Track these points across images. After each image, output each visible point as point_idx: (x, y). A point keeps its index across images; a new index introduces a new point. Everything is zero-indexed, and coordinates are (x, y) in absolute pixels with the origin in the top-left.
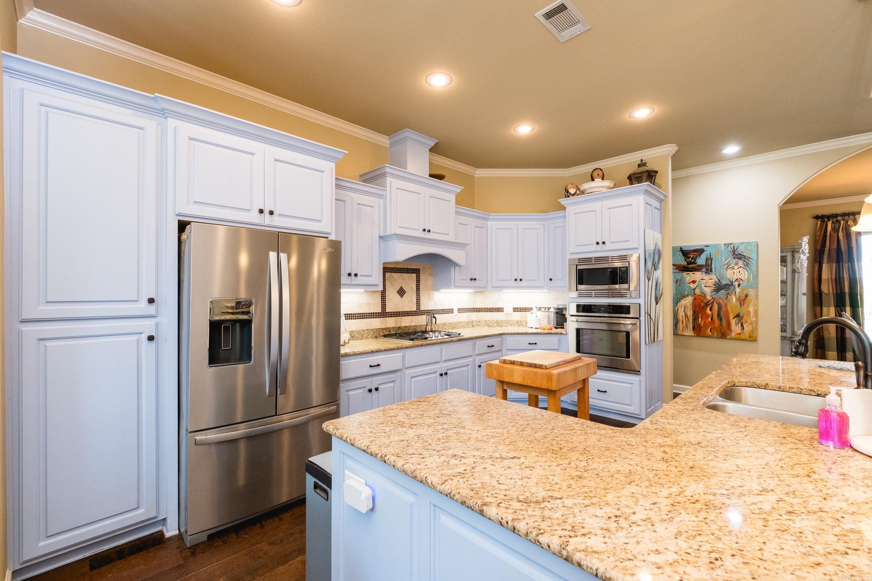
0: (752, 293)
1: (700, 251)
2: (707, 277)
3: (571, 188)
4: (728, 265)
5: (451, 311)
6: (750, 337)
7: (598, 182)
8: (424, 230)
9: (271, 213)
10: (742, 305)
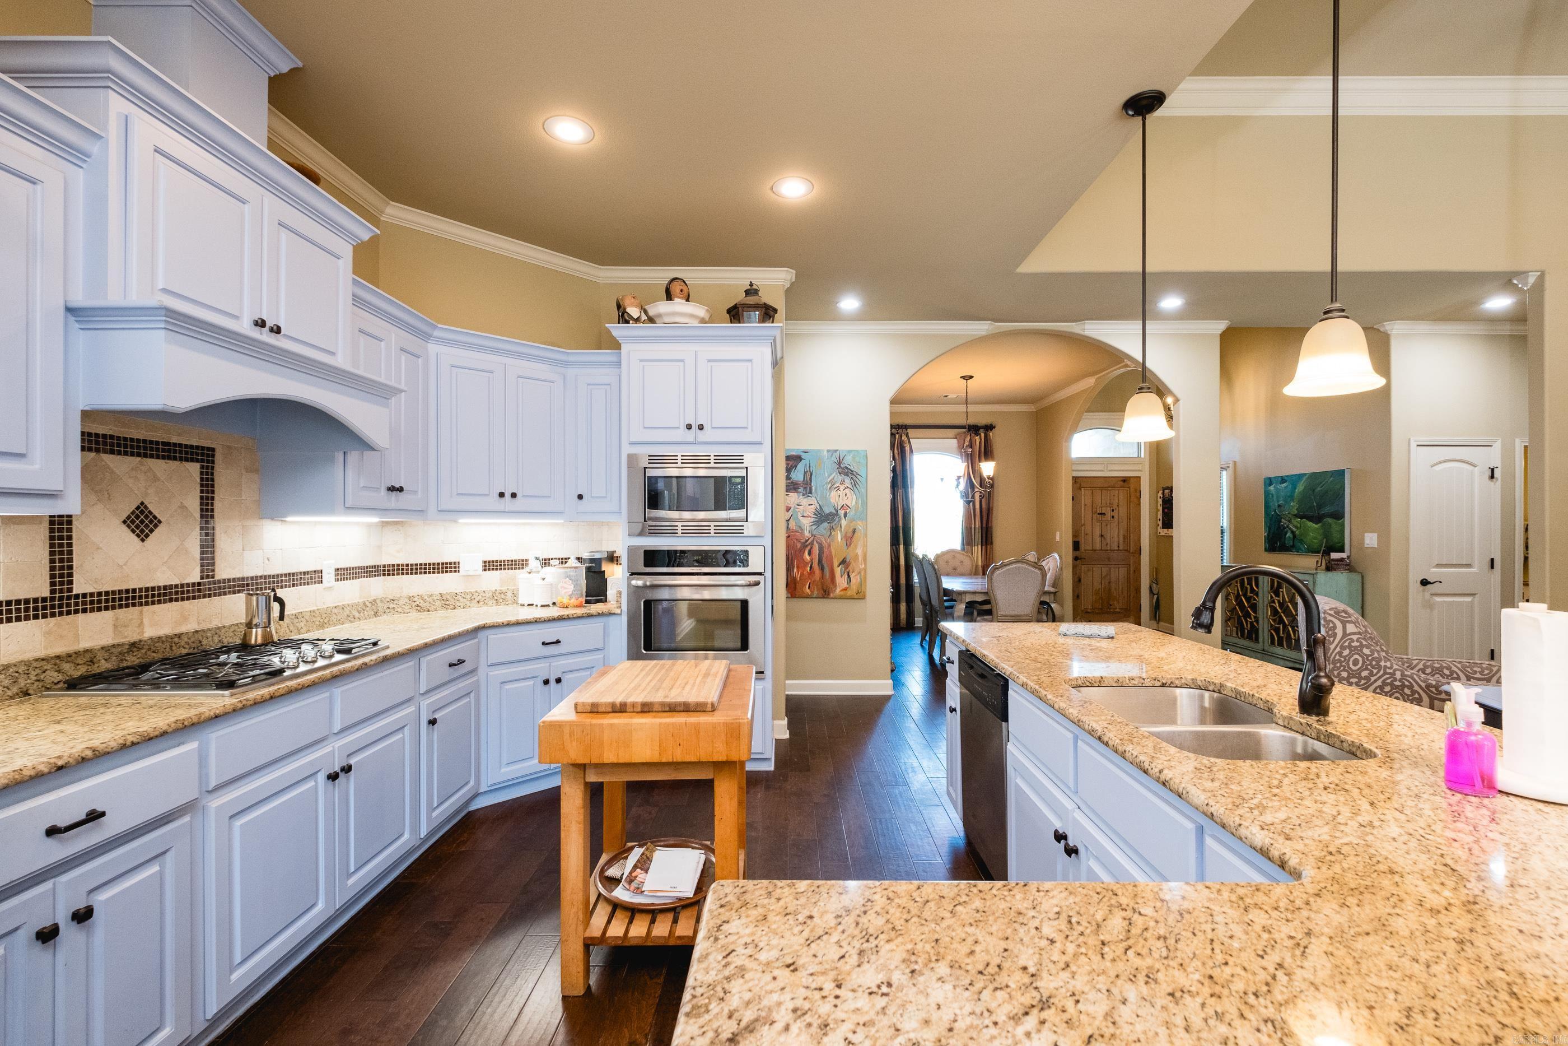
0: (860, 526)
1: (796, 460)
2: (805, 501)
3: (632, 305)
4: (832, 483)
5: (314, 578)
7: (678, 305)
8: (260, 323)
10: (848, 545)
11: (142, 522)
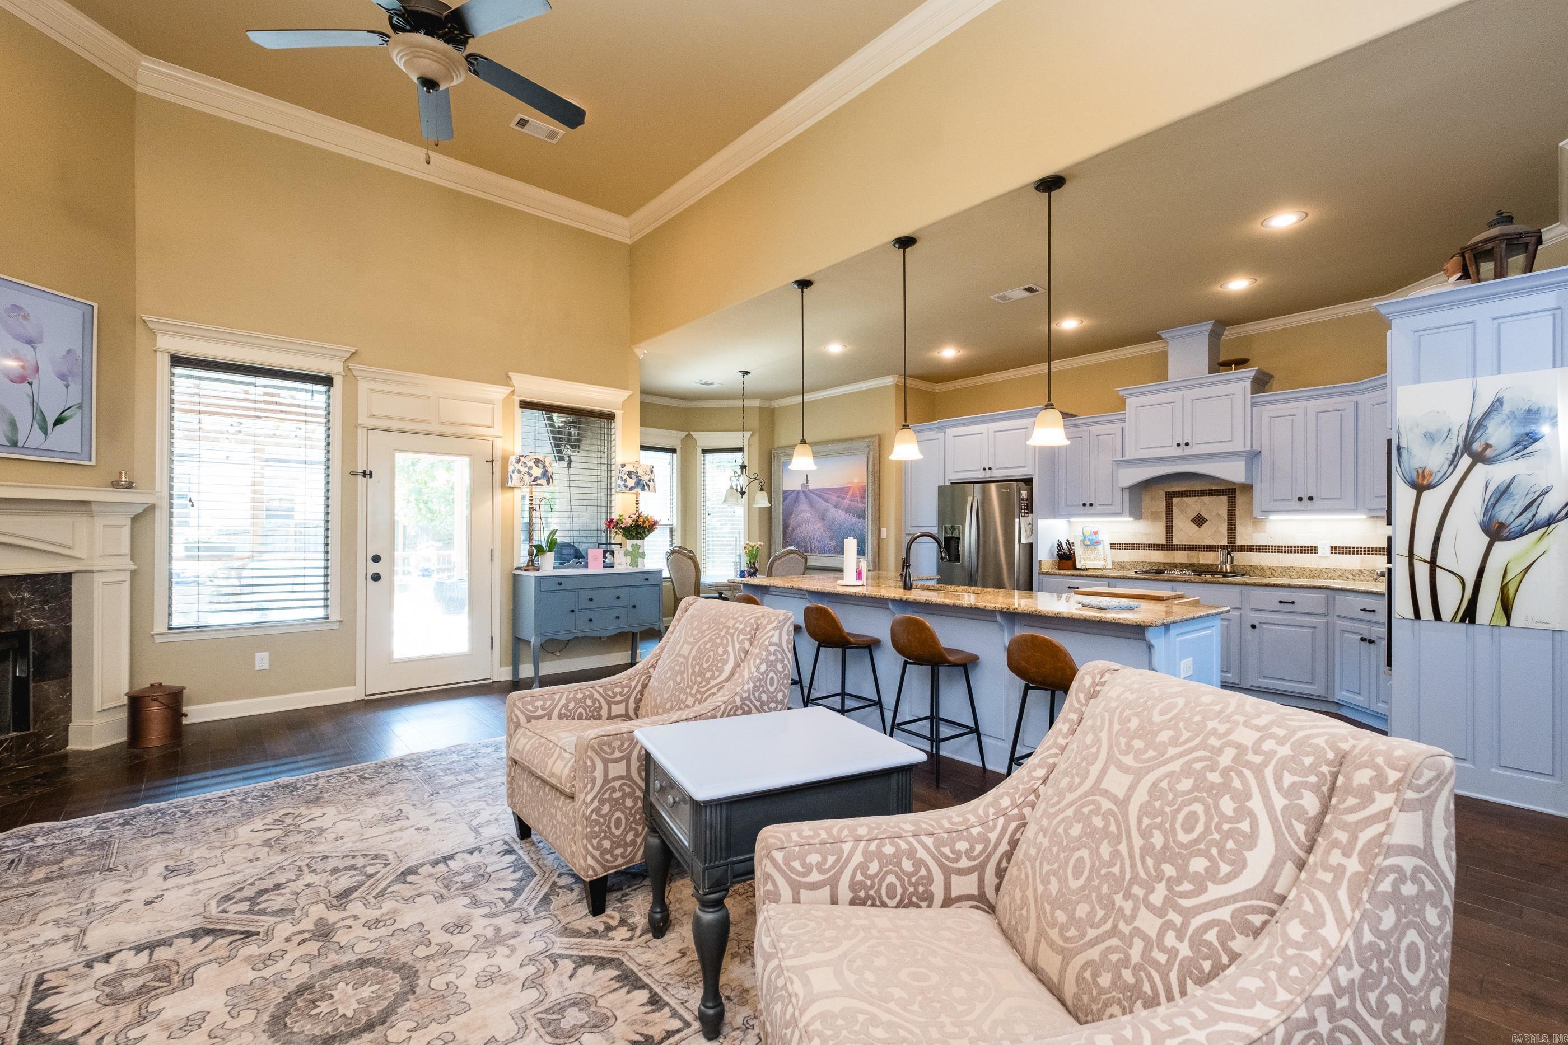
8: (1179, 445)
9: (990, 469)
11: (1199, 521)
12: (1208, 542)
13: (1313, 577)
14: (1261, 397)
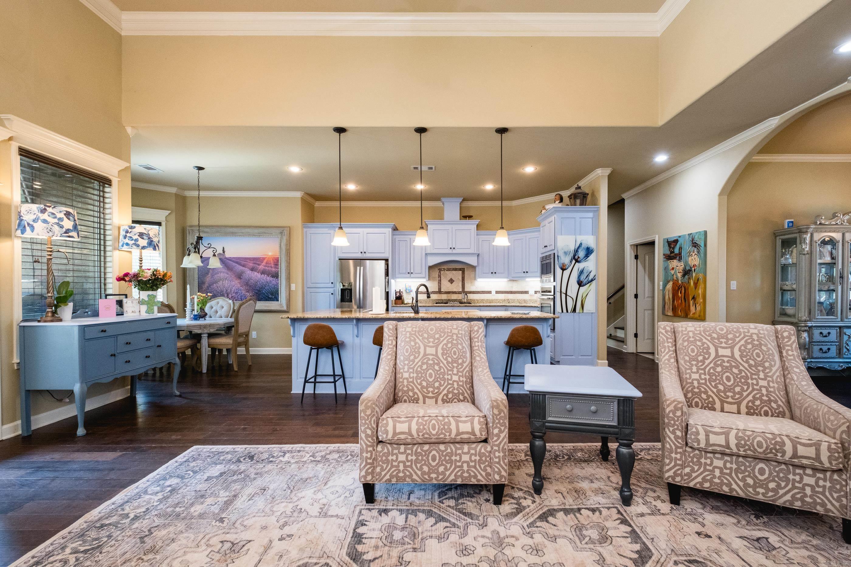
0: (701, 276)
1: (676, 241)
2: (679, 264)
4: (690, 252)
5: (490, 292)
6: (699, 316)
8: (451, 248)
9: (365, 253)
10: (695, 288)
11: (451, 281)
12: (455, 290)
13: (491, 303)
14: (481, 232)
